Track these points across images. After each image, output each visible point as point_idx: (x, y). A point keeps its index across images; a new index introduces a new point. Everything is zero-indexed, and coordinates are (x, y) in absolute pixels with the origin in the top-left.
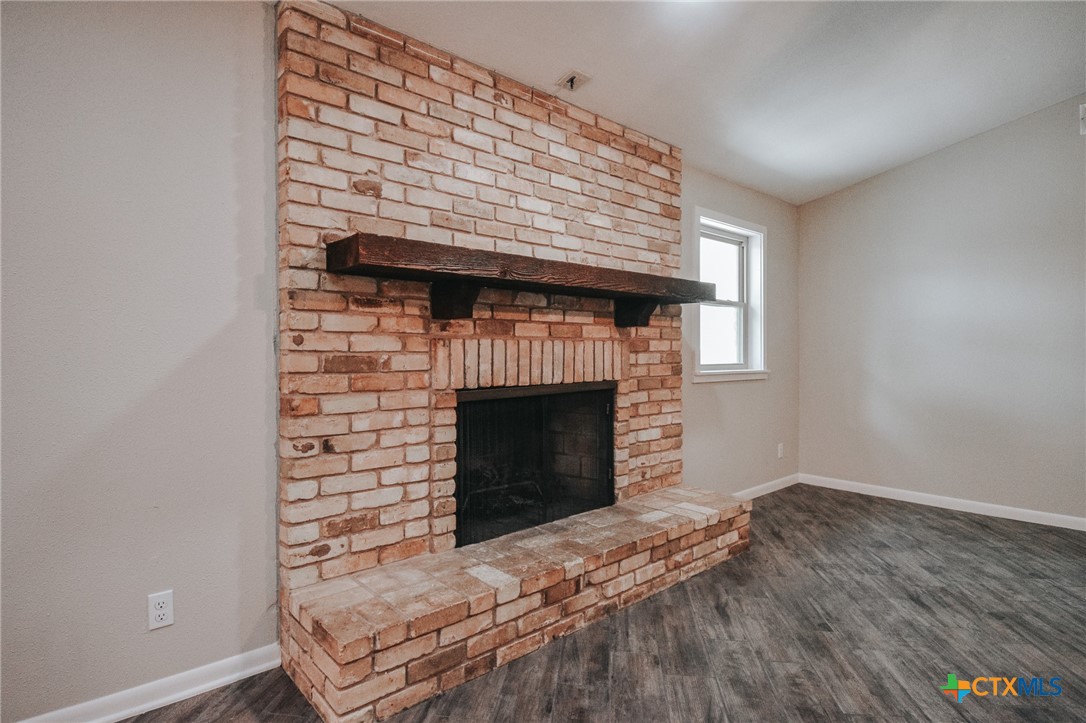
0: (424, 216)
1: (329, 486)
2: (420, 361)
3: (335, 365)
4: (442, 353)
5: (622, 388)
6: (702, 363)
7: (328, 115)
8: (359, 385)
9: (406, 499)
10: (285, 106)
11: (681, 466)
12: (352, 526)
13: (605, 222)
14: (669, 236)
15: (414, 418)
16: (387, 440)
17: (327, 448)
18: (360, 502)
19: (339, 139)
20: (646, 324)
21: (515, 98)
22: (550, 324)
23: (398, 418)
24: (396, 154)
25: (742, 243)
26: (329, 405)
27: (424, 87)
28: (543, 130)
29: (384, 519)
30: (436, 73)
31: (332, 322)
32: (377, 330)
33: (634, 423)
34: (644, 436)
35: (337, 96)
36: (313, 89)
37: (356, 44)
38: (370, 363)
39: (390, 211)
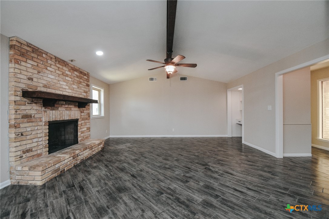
0: (41, 85)
1: (22, 143)
2: (41, 115)
3: (24, 116)
5: (80, 120)
6: (93, 115)
7: (23, 63)
8: (29, 121)
9: (38, 145)
10: (16, 61)
11: (90, 135)
12: (27, 151)
13: (76, 87)
14: (87, 90)
15: (39, 128)
16: (34, 133)
17: (22, 135)
18: (28, 146)
19: (24, 68)
20: (85, 107)
21: (59, 62)
22: (66, 107)
23: (36, 128)
24: (36, 72)
25: (99, 91)
26: (21, 125)
27: (42, 58)
28: (64, 68)
29: (33, 149)
30: (44, 55)
31: (23, 107)
32: (32, 109)
33: (81, 127)
34: (83, 130)
35: (24, 59)
36: (20, 58)
37: (29, 49)
38: (31, 116)
39: (35, 84)
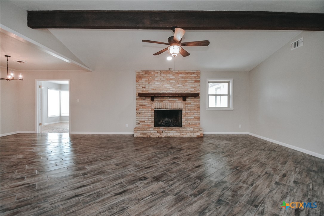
0: (151, 89)
1: (140, 117)
2: (150, 105)
3: (140, 105)
4: (152, 104)
5: (184, 110)
6: (209, 107)
7: (140, 81)
8: (143, 108)
9: (148, 120)
10: (137, 81)
11: (200, 124)
12: (142, 122)
13: (181, 85)
14: (196, 86)
15: (149, 111)
16: (146, 114)
17: (140, 114)
18: (143, 120)
19: (141, 83)
21: (164, 73)
22: (169, 101)
23: (147, 111)
24: (147, 83)
25: (228, 82)
26: (140, 110)
27: (151, 75)
28: (168, 75)
29: (146, 122)
30: (152, 73)
31: (140, 101)
32: (145, 102)
33: (186, 115)
34: (189, 118)
35: (141, 79)
36: (139, 79)
37: (143, 73)
38: (144, 105)
39: (146, 89)
